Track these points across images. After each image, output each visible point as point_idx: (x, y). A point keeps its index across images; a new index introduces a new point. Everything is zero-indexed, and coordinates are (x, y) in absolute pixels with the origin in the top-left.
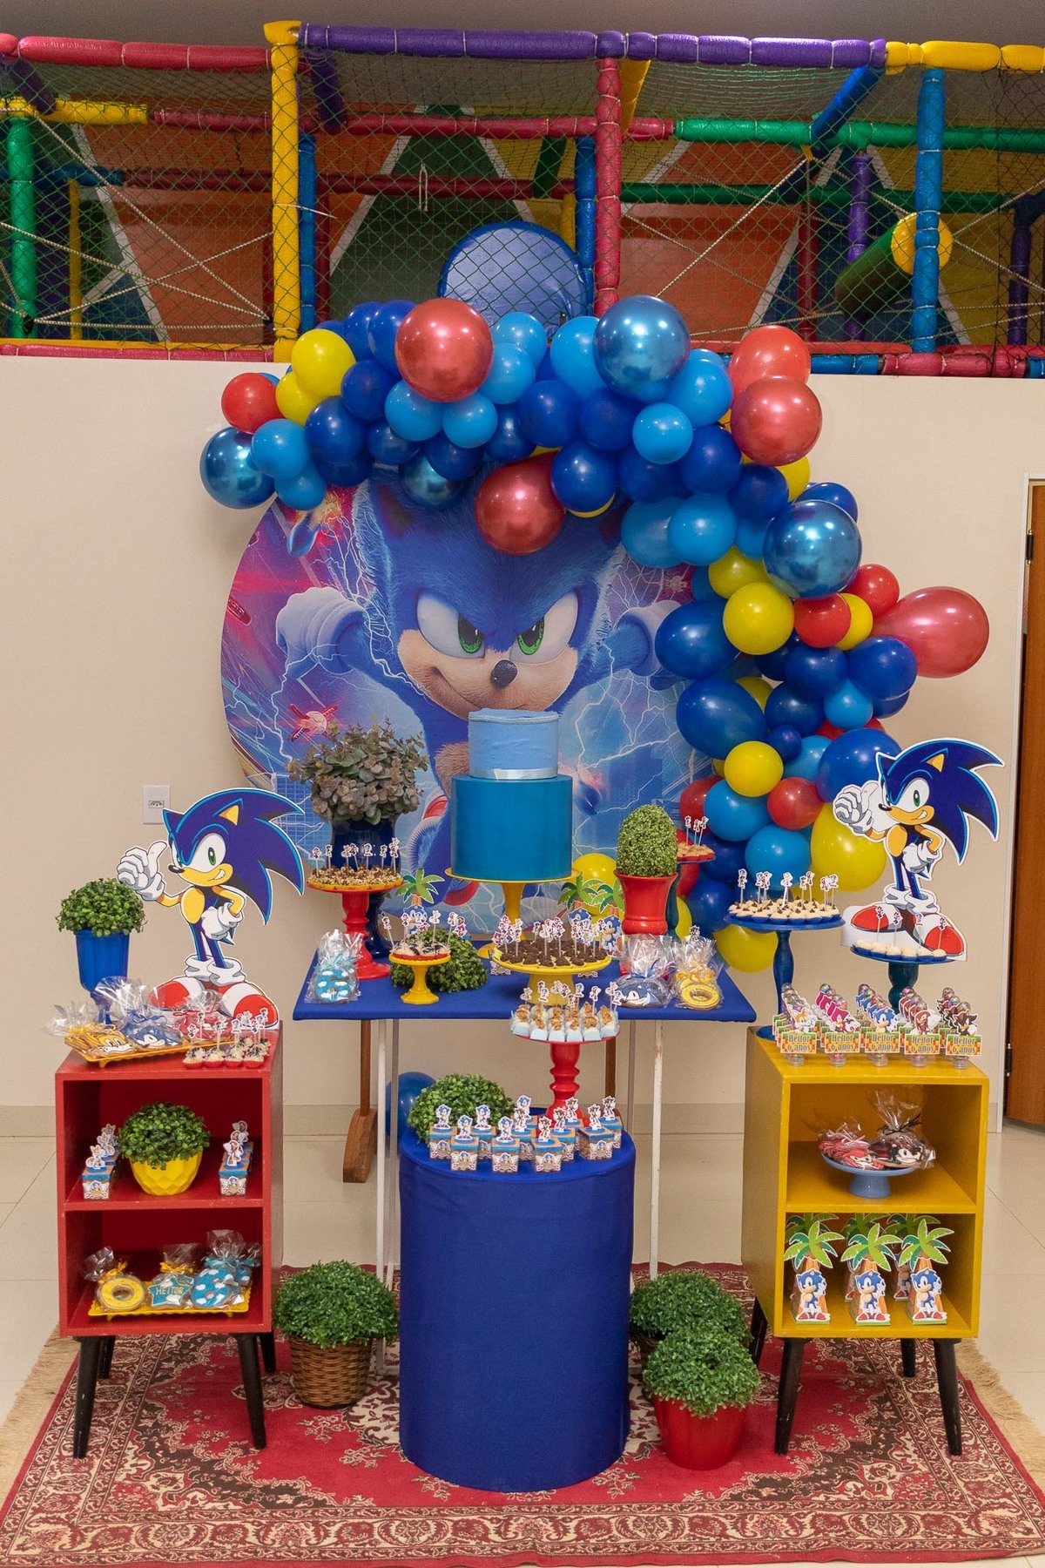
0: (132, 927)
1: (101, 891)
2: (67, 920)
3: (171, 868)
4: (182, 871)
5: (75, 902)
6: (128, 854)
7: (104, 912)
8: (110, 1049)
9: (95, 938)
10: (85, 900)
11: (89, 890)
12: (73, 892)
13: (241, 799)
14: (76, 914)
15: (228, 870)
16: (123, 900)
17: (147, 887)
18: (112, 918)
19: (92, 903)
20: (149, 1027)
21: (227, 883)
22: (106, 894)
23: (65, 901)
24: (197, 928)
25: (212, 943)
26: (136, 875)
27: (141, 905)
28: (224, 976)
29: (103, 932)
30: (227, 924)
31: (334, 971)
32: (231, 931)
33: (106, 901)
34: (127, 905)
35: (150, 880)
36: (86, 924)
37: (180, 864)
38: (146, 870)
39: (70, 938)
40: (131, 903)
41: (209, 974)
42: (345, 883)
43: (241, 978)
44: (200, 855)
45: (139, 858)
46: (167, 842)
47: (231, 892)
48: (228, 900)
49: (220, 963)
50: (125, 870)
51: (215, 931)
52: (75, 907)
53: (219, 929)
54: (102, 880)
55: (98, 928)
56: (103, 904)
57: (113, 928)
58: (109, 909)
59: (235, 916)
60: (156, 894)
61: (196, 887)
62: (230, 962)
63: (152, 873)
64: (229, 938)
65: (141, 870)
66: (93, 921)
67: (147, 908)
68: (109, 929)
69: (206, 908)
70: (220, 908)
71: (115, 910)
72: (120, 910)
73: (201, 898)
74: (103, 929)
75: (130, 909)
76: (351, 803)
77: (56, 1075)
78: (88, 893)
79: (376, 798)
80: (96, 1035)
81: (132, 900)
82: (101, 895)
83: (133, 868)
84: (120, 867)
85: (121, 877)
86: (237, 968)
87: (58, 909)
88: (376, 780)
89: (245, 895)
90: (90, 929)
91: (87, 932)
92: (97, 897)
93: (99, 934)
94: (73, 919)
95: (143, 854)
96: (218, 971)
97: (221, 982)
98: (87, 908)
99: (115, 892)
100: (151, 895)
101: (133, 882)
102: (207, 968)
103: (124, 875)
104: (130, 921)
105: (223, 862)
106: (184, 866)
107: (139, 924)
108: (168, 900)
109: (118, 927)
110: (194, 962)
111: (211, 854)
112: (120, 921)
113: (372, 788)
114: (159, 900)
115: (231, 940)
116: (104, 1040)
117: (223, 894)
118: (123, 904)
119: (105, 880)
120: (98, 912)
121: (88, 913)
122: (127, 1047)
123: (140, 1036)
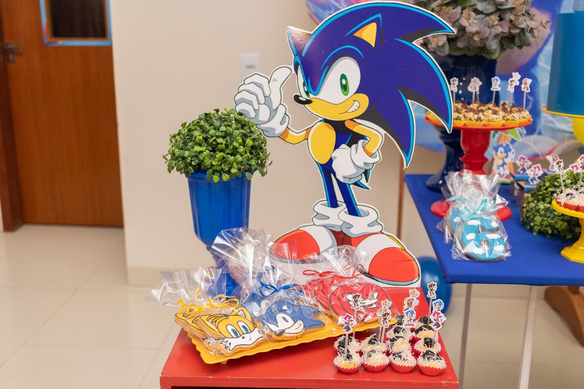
0: (256, 169)
1: (217, 123)
2: (178, 161)
3: (297, 98)
4: (309, 102)
5: (185, 138)
6: (247, 81)
7: (222, 151)
8: (235, 342)
9: (210, 184)
10: (198, 135)
11: (202, 123)
12: (184, 125)
13: (379, 15)
14: (187, 153)
15: (364, 101)
16: (245, 136)
17: (269, 121)
18: (232, 158)
19: (206, 139)
20: (280, 303)
21: (361, 117)
22: (223, 128)
23: (174, 136)
24: (327, 169)
25: (343, 187)
26: (256, 107)
27: (264, 142)
28: (357, 226)
29: (220, 176)
30: (362, 165)
31: (482, 220)
32: (366, 173)
33: (224, 137)
34: (249, 142)
35: (273, 112)
36: (199, 164)
37: (307, 93)
38: (268, 100)
39: (181, 182)
40: (254, 140)
41: (340, 223)
42: (479, 119)
43: (377, 228)
44: (331, 83)
45: (260, 86)
46: (292, 67)
47: (366, 128)
48: (363, 137)
49: (353, 210)
50: (243, 100)
51: (347, 174)
52: (185, 143)
53: (352, 171)
54: (217, 111)
55: (214, 172)
56: (220, 140)
57: (233, 171)
58: (227, 146)
59: (371, 155)
60: (280, 129)
61: (326, 121)
62: (365, 209)
63: (275, 105)
64: (363, 181)
65: (262, 100)
66: (207, 162)
67: (272, 147)
68: (229, 172)
69: (337, 146)
70: (354, 146)
71: (235, 148)
72: (241, 149)
73: (332, 134)
74: (220, 172)
75: (253, 147)
76: (477, 33)
77: (161, 378)
78: (201, 127)
79: (499, 30)
80: (215, 318)
81: (255, 136)
82: (217, 129)
83: (252, 98)
84: (238, 97)
85: (239, 108)
86: (373, 216)
87: (166, 147)
88: (496, 11)
89: (383, 132)
90: (205, 172)
91: (201, 175)
92: (212, 132)
93: (216, 179)
94: (184, 158)
95: (264, 81)
96: (351, 219)
97: (354, 232)
98: (200, 145)
99: (234, 126)
100: (274, 130)
101: (253, 114)
102: (339, 216)
103: (240, 108)
104: (253, 162)
105: (358, 91)
106: (311, 96)
107: (262, 165)
108: (295, 135)
109: (239, 170)
110: (323, 208)
111: (344, 82)
112: (241, 162)
113: (495, 18)
114: (283, 136)
115: (366, 184)
116: (227, 328)
117: (357, 129)
118: (244, 142)
119: (222, 111)
120: (214, 150)
121: (201, 152)
122: (255, 335)
123: (270, 316)
